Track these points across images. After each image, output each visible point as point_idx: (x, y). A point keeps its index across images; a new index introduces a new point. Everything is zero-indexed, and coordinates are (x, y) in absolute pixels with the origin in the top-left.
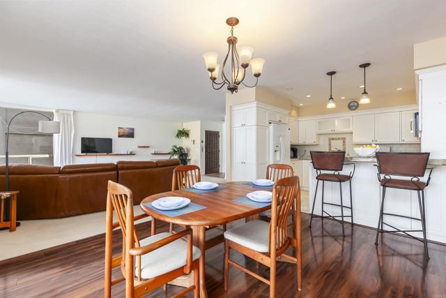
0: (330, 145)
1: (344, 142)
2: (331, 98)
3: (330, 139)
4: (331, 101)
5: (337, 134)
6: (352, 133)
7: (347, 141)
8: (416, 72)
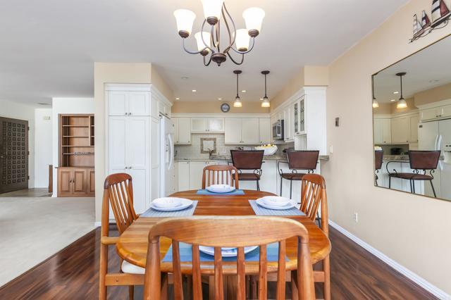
0: (202, 145)
1: (215, 142)
2: (238, 97)
3: (202, 139)
4: (238, 100)
5: (211, 134)
6: (224, 134)
7: (217, 141)
8: (304, 88)
